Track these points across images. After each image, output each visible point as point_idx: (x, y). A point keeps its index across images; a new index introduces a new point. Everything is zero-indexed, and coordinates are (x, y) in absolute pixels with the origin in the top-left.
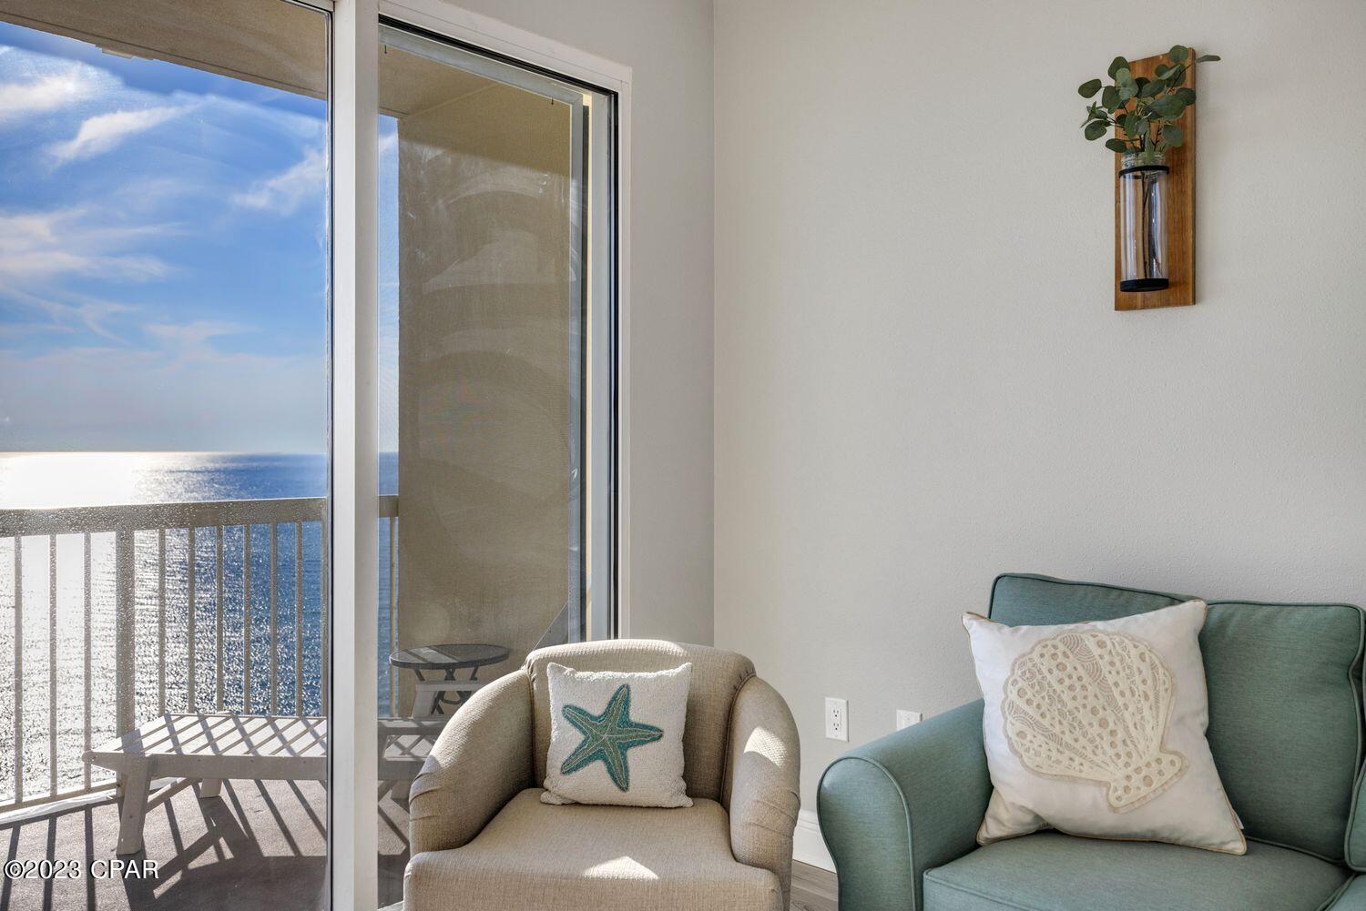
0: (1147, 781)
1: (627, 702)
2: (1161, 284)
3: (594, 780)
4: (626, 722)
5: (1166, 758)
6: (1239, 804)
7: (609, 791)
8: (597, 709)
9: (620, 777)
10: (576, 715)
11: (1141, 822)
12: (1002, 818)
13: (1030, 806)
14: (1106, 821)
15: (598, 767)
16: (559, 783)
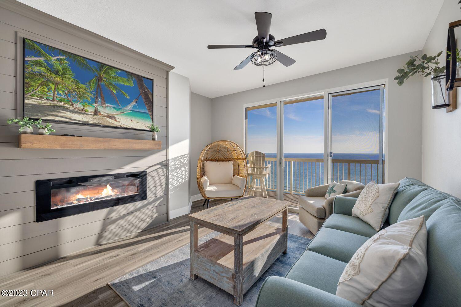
2: (448, 105)
4: (332, 189)
5: (370, 209)
8: (331, 187)
11: (365, 219)
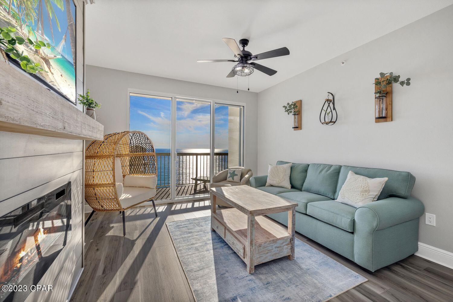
0: (280, 181)
1: (235, 172)
2: (297, 128)
3: (231, 179)
4: (234, 174)
5: (283, 178)
6: (291, 183)
7: (232, 180)
8: (232, 172)
9: (233, 179)
10: (230, 173)
11: (280, 185)
12: (267, 184)
13: (269, 183)
14: (277, 185)
15: (231, 178)
16: (228, 179)
